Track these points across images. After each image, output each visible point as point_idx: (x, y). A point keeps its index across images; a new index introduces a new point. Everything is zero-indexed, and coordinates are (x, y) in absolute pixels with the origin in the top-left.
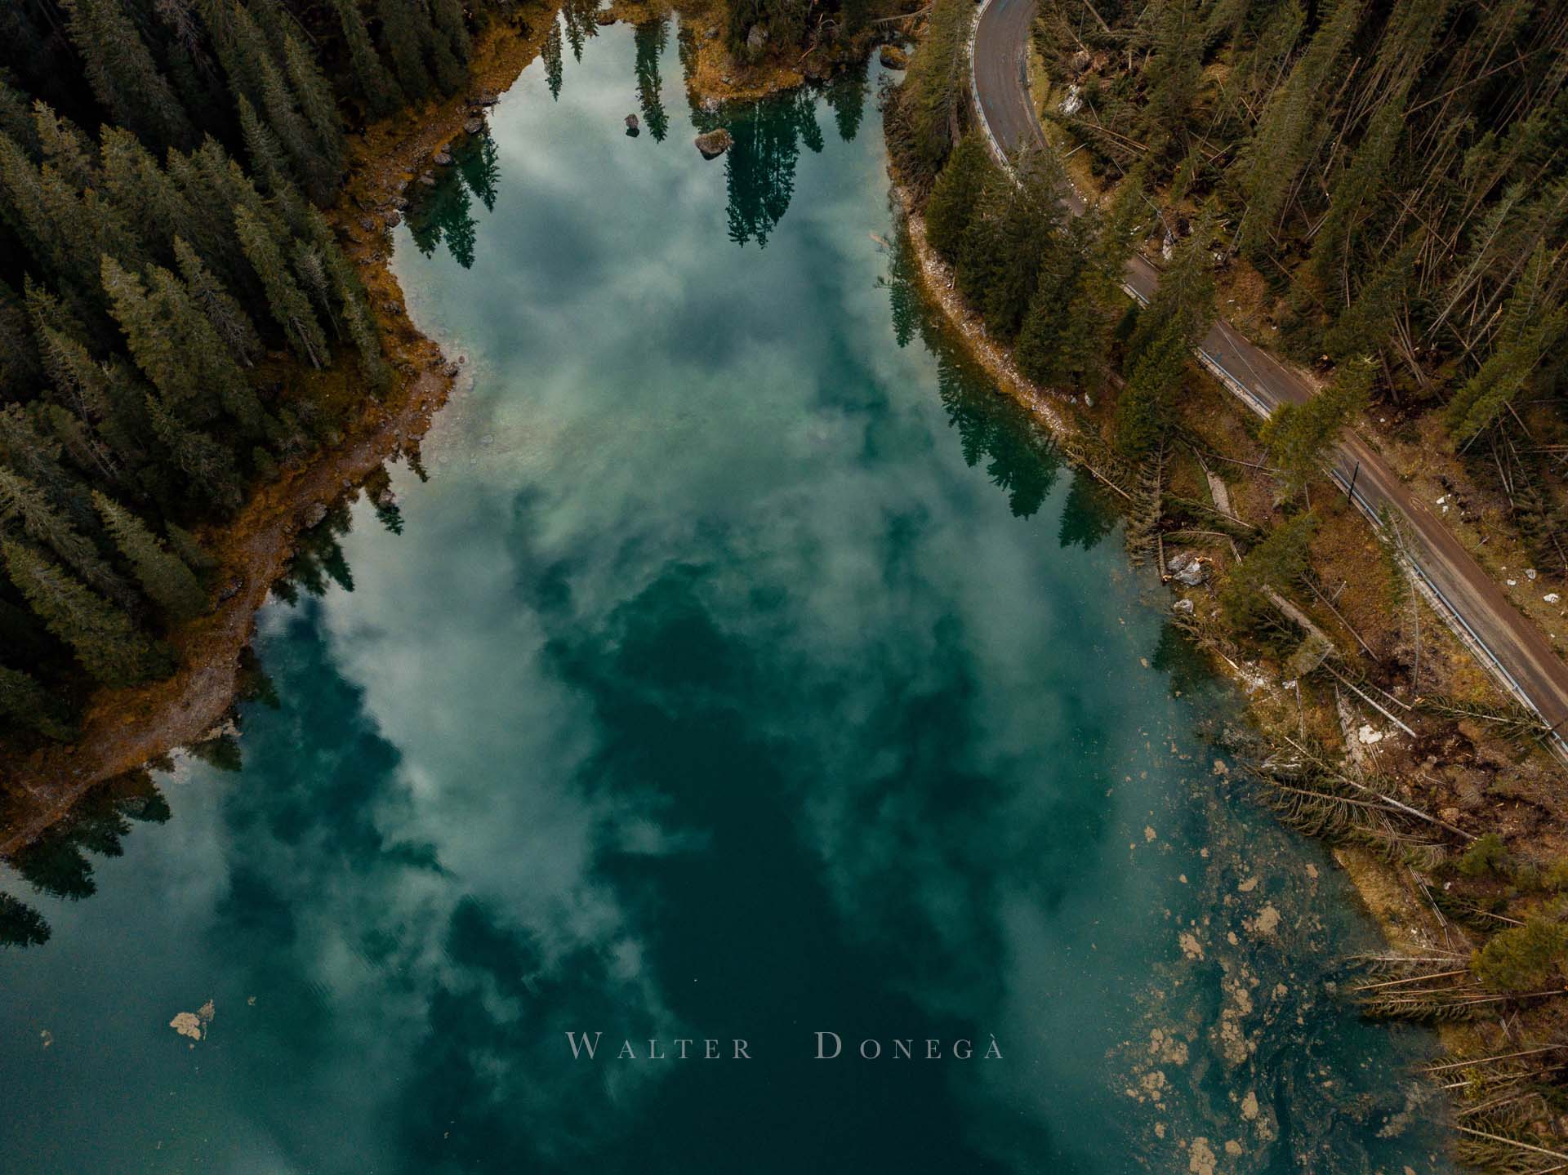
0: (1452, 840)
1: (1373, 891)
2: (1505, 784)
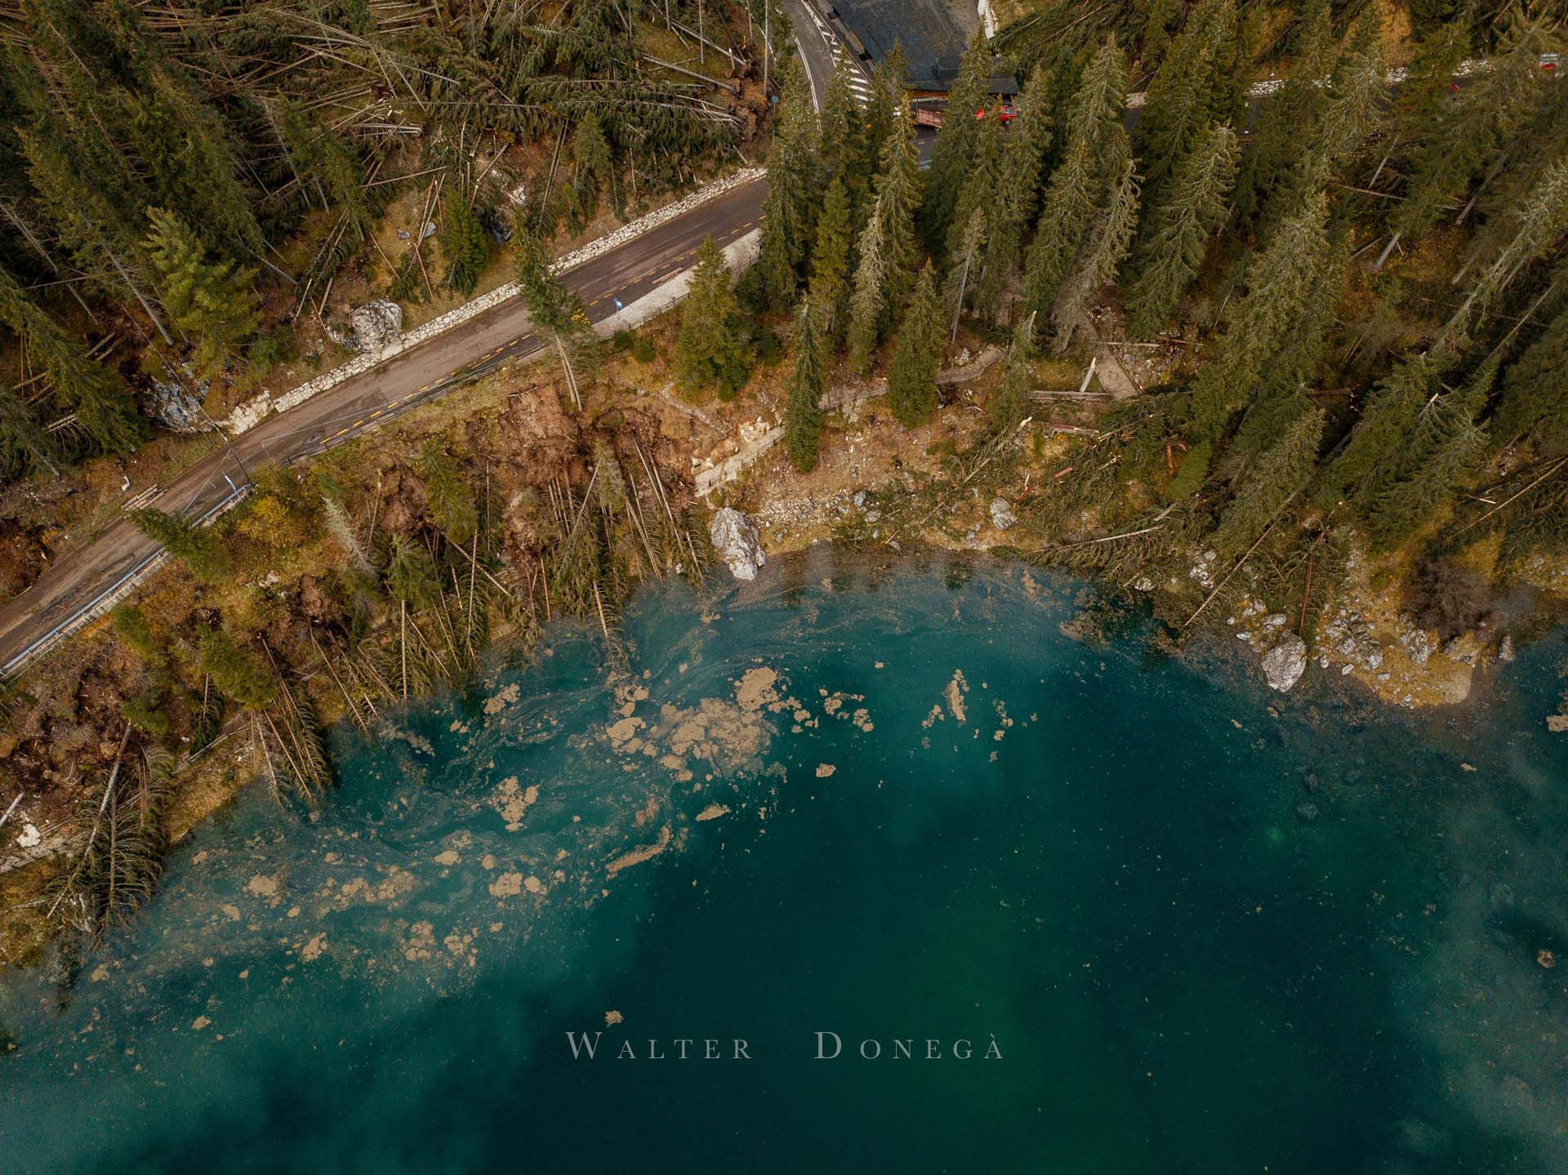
0: (137, 743)
1: (208, 798)
2: (64, 708)
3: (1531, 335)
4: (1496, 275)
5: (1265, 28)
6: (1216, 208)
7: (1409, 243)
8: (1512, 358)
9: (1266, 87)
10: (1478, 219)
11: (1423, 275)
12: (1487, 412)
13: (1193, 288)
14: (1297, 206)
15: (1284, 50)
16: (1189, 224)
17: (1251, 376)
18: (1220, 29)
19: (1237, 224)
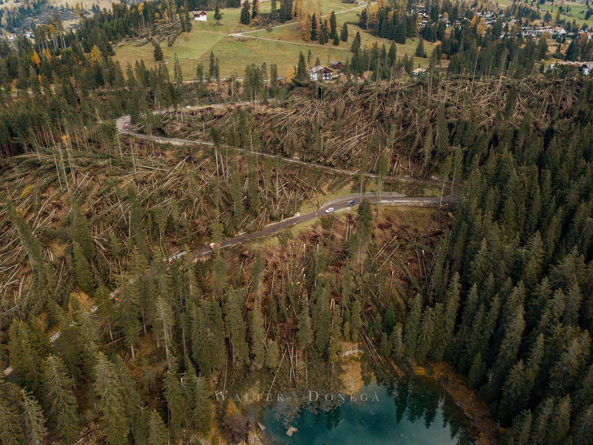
3: (189, 344)
4: (167, 337)
5: (40, 322)
6: (67, 381)
7: (137, 346)
8: (191, 353)
9: (55, 337)
10: (149, 327)
11: (149, 351)
12: (198, 371)
13: (80, 411)
14: (95, 361)
15: (52, 324)
16: (62, 393)
17: (123, 420)
18: (24, 332)
19: (79, 380)
